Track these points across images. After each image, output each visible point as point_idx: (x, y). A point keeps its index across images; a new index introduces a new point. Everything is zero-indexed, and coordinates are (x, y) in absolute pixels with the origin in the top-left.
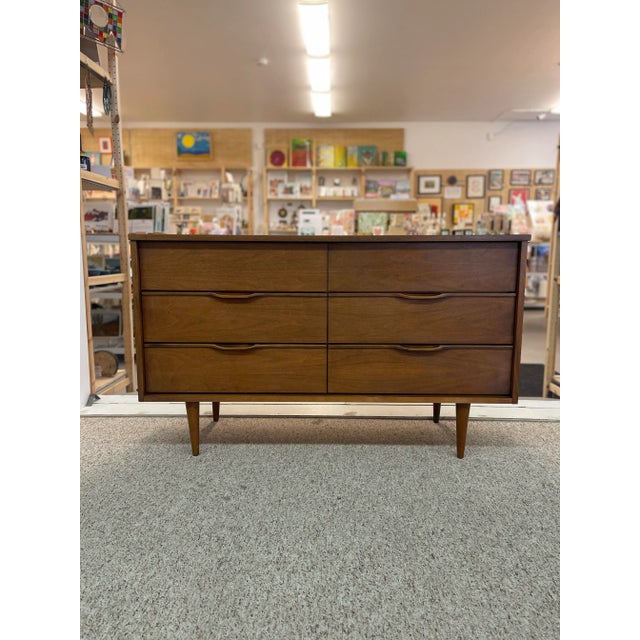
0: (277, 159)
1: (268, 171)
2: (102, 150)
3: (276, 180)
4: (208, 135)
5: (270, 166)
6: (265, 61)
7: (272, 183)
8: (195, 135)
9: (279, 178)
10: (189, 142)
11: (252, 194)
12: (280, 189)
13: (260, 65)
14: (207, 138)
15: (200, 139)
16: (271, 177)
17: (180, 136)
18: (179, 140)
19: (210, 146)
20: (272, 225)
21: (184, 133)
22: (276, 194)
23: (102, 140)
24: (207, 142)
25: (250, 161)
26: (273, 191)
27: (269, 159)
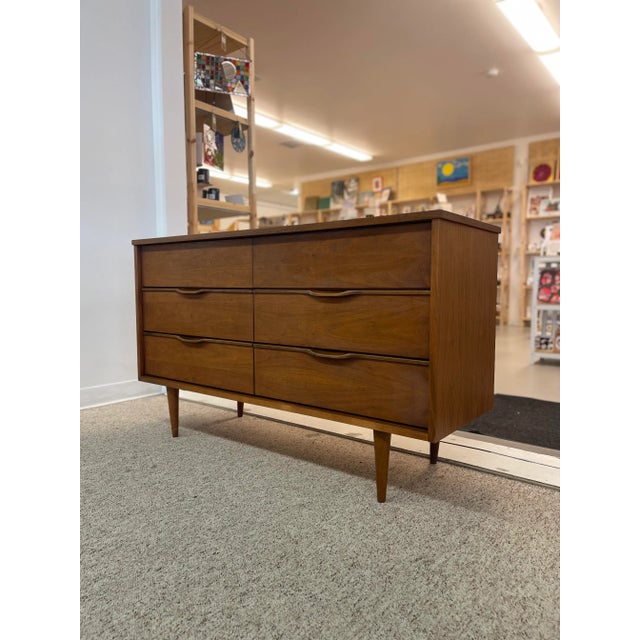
0: (541, 174)
1: (528, 188)
2: (375, 190)
3: (538, 197)
4: (467, 160)
5: (533, 182)
6: (495, 72)
7: (533, 201)
8: (455, 162)
9: (541, 194)
10: (448, 170)
11: (509, 215)
12: (543, 206)
13: (491, 77)
14: (467, 164)
15: (460, 165)
16: (533, 195)
17: (440, 166)
18: (440, 170)
19: (469, 172)
20: (530, 247)
21: (444, 162)
22: (537, 213)
23: (375, 180)
24: (466, 168)
25: (510, 179)
26: (535, 209)
27: (531, 175)
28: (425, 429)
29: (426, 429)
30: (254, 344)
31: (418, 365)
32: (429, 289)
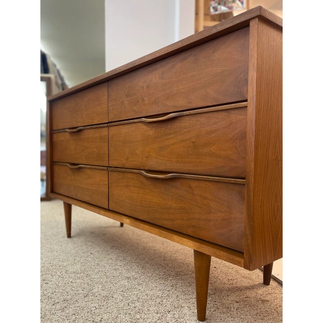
28: (240, 253)
29: (243, 253)
30: (109, 169)
31: (235, 184)
32: (246, 101)
